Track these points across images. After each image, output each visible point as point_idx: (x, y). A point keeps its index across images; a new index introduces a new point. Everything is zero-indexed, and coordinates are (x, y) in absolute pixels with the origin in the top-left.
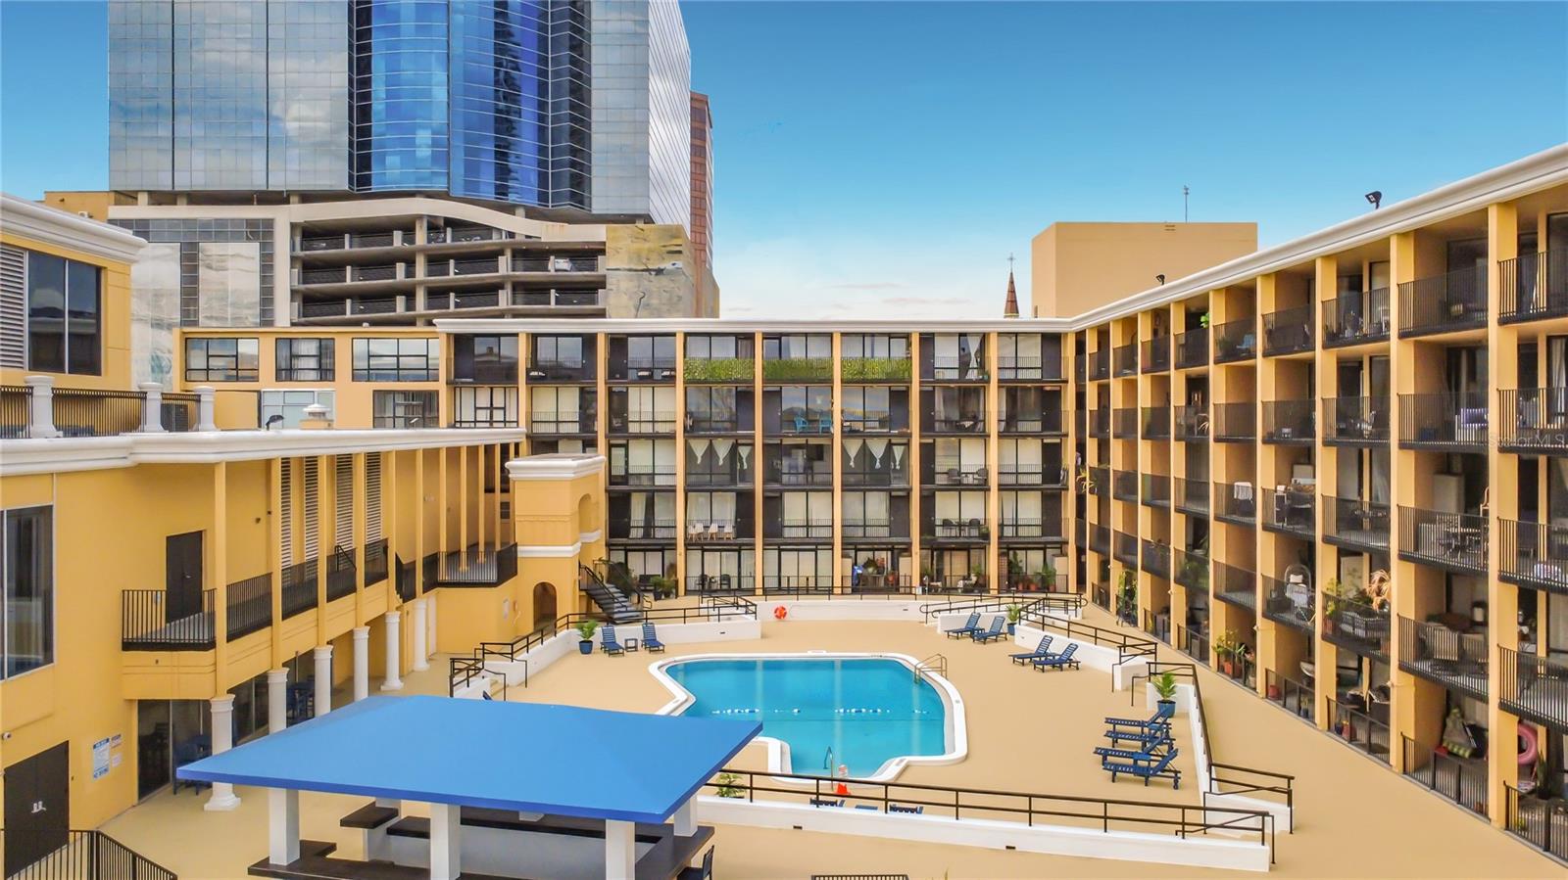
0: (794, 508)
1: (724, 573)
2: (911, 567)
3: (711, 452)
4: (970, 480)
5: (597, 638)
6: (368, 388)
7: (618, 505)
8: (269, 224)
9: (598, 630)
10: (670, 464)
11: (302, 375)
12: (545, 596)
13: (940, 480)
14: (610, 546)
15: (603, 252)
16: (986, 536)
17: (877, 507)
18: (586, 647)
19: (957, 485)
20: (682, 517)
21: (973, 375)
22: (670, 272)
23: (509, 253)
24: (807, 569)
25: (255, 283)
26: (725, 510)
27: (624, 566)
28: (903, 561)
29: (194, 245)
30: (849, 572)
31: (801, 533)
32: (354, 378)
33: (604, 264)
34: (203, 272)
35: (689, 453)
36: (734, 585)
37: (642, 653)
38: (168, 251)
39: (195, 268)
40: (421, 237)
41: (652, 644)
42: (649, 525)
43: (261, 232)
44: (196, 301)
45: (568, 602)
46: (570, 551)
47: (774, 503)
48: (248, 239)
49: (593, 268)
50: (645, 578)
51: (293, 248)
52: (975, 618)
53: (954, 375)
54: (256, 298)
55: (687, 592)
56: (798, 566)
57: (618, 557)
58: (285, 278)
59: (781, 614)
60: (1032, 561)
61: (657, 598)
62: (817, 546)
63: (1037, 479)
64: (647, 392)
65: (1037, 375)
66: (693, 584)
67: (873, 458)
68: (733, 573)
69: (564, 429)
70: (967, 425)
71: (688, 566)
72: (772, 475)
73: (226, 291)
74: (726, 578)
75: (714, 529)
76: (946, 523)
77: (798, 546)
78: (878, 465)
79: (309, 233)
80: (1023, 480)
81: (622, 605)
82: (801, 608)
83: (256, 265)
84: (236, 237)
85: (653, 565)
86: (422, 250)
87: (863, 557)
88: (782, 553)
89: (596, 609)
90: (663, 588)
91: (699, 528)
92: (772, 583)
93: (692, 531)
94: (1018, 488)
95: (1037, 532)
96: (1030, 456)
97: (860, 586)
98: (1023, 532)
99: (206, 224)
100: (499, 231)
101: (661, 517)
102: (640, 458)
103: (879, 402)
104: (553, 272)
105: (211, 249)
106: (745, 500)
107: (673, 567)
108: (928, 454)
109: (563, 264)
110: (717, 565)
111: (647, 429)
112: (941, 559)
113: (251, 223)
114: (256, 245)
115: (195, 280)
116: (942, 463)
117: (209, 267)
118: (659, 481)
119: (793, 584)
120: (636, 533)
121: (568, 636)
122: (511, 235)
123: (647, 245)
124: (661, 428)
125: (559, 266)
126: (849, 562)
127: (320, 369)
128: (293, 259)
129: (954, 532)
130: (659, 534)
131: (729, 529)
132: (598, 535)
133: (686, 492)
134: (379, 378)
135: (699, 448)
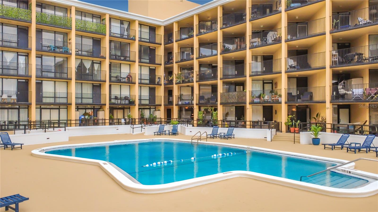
1: (10, 120)
13: (113, 80)
17: (88, 90)
28: (100, 113)
30: (78, 118)
31: (52, 100)
60: (147, 114)
63: (148, 82)
67: (85, 69)
68: (15, 120)
70: (122, 58)
76: (116, 98)
78: (87, 72)
88: (42, 110)
129: (119, 102)
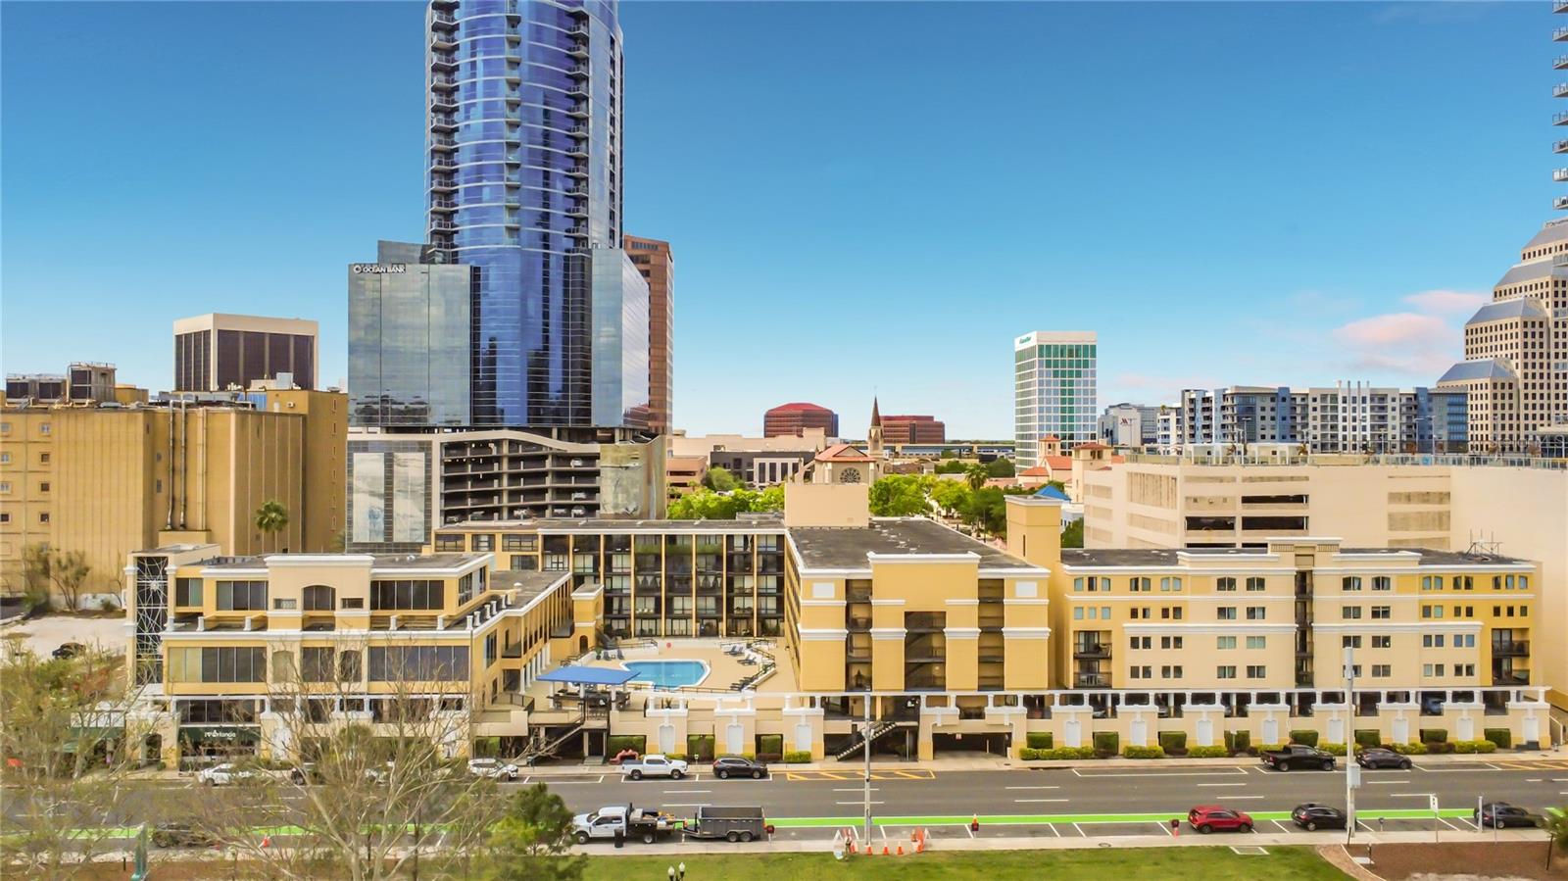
0: (678, 603)
1: (650, 628)
2: (723, 626)
3: (645, 581)
4: (747, 591)
5: (602, 655)
6: (508, 554)
7: (608, 602)
8: (430, 443)
9: (603, 652)
10: (629, 585)
11: (482, 549)
12: (584, 641)
13: (736, 591)
14: (605, 618)
15: (599, 458)
16: (753, 614)
17: (711, 603)
18: (598, 658)
19: (744, 594)
20: (632, 606)
21: (749, 550)
22: (633, 468)
23: (550, 458)
24: (683, 627)
25: (422, 474)
26: (650, 604)
27: (610, 626)
28: (720, 624)
29: (391, 454)
30: (698, 628)
31: (680, 612)
32: (503, 550)
33: (599, 464)
34: (396, 468)
35: (636, 581)
36: (654, 633)
37: (618, 660)
38: (376, 457)
39: (391, 466)
40: (505, 450)
41: (621, 657)
42: (620, 610)
43: (425, 447)
44: (392, 483)
45: (591, 643)
46: (593, 624)
47: (669, 601)
48: (419, 451)
49: (593, 466)
50: (619, 630)
51: (441, 455)
52: (734, 648)
53: (742, 549)
54: (422, 481)
55: (635, 636)
56: (679, 626)
57: (608, 622)
58: (437, 470)
59: (669, 645)
61: (623, 639)
62: (687, 618)
64: (620, 557)
65: (775, 549)
66: (638, 633)
67: (708, 583)
68: (654, 629)
69: (587, 571)
70: (747, 568)
71: (635, 626)
72: (669, 589)
73: (407, 477)
74: (650, 630)
75: (646, 611)
76: (738, 609)
77: (679, 618)
78: (710, 586)
79: (449, 447)
80: (769, 591)
81: (610, 642)
82: (678, 643)
83: (423, 464)
84: (413, 450)
85: (622, 625)
86: (506, 455)
87: (705, 622)
88: (673, 620)
89: (601, 644)
90: (626, 634)
91: (640, 610)
92: (669, 633)
93: (637, 612)
94: (767, 595)
95: (774, 612)
96: (771, 582)
97: (703, 634)
98: (769, 612)
99: (398, 443)
100: (546, 447)
101: (624, 606)
102: (617, 583)
103: (712, 560)
104: (573, 468)
105: (400, 456)
106: (658, 600)
107: (630, 626)
108: (730, 582)
109: (578, 463)
110: (647, 625)
111: (620, 571)
112: (736, 623)
113: (421, 443)
114: (423, 454)
115: (392, 472)
116: (737, 584)
117: (399, 465)
118: (624, 591)
119: (677, 633)
120: (615, 612)
121: (593, 654)
122: (551, 449)
123: (621, 454)
124: (625, 570)
125: (576, 464)
126: (698, 624)
127: (489, 546)
128: (442, 460)
129: (741, 612)
130: (625, 612)
131: (652, 611)
132: (601, 616)
133: (635, 596)
134: (512, 550)
135: (640, 579)
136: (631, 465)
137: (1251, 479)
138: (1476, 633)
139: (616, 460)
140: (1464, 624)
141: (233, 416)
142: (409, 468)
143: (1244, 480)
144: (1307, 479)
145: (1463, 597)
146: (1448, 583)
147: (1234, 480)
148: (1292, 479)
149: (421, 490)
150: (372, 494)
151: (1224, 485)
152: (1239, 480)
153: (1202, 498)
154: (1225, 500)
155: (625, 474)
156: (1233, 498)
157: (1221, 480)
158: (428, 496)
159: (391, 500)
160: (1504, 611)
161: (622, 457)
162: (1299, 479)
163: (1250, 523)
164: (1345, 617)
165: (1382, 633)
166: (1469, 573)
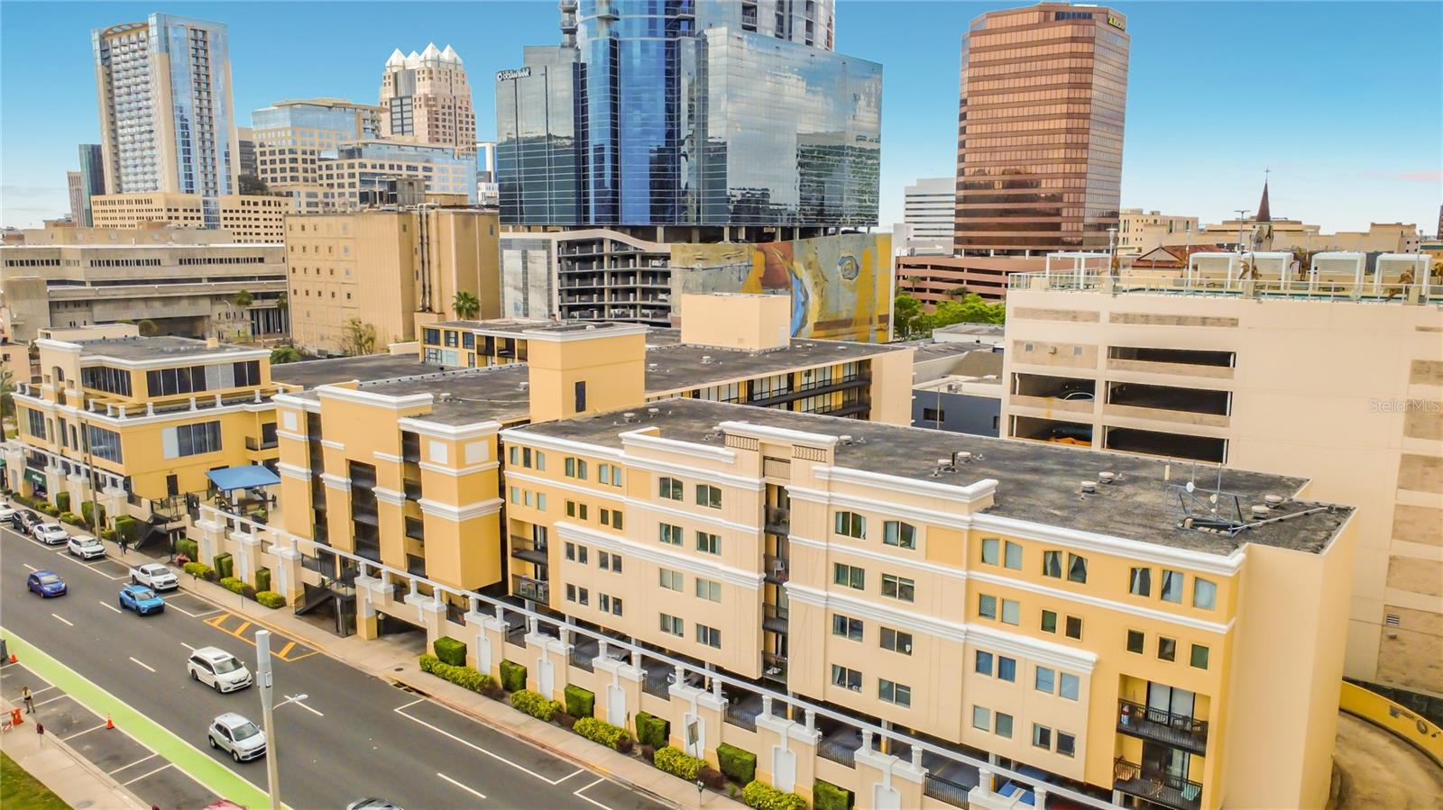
8: (550, 241)
15: (673, 258)
23: (637, 257)
25: (545, 270)
29: (526, 251)
33: (670, 265)
34: (529, 264)
38: (517, 254)
39: (526, 263)
40: (606, 248)
43: (547, 245)
44: (527, 278)
48: (543, 248)
49: (667, 266)
51: (559, 254)
54: (546, 277)
58: (555, 268)
73: (537, 273)
79: (564, 246)
83: (546, 261)
84: (539, 247)
86: (607, 255)
99: (530, 241)
100: (630, 246)
104: (650, 268)
105: (531, 253)
109: (658, 263)
113: (544, 241)
114: (546, 252)
115: (527, 268)
117: (531, 262)
122: (635, 248)
123: (687, 255)
125: (655, 264)
128: (558, 257)
136: (695, 266)
137: (1127, 318)
138: (1084, 672)
139: (683, 260)
140: (1057, 650)
141: (452, 216)
142: (537, 265)
143: (1114, 318)
144: (1234, 322)
145: (1064, 596)
146: (1034, 561)
147: (1095, 317)
148: (1204, 321)
149: (545, 285)
150: (516, 288)
151: (1080, 325)
152: (1105, 317)
153: (1041, 345)
154: (1078, 350)
155: (690, 275)
156: (1094, 349)
157: (1074, 316)
158: (550, 290)
159: (527, 294)
160: (1151, 645)
161: (688, 258)
162: (1218, 322)
163: (1123, 394)
164: (838, 580)
165: (899, 626)
166: (1080, 550)
